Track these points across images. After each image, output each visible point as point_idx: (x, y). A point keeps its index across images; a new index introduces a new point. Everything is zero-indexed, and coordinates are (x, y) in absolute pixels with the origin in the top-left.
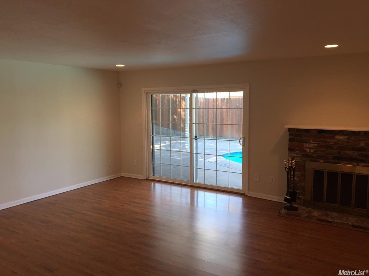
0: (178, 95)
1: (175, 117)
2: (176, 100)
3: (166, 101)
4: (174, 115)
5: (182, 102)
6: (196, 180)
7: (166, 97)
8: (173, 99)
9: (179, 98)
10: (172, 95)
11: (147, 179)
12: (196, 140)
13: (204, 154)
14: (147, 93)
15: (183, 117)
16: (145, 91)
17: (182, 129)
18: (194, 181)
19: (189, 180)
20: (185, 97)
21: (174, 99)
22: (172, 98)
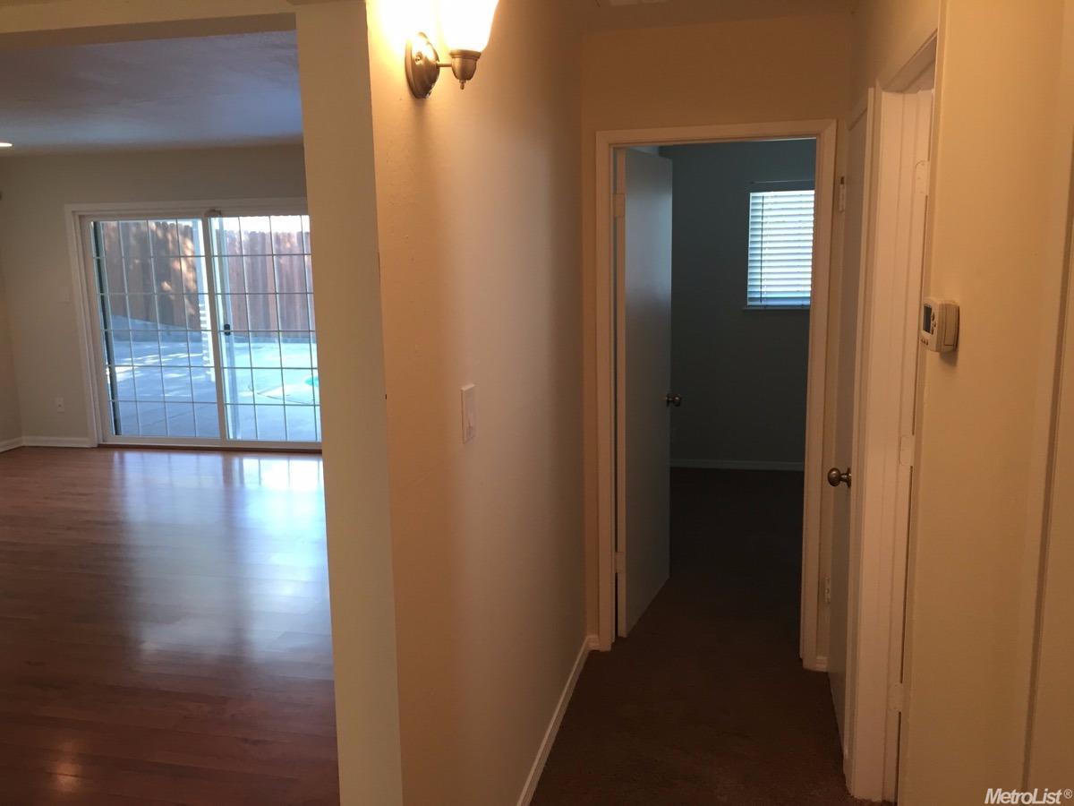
0: (169, 222)
1: (166, 285)
2: (165, 236)
3: (133, 242)
4: (164, 280)
5: (184, 243)
6: (235, 433)
7: (134, 229)
8: (157, 235)
9: (175, 232)
10: (152, 224)
11: (101, 447)
12: (227, 334)
13: (252, 368)
14: (80, 217)
15: (191, 284)
16: (73, 212)
17: (190, 320)
18: (231, 437)
19: (217, 435)
20: (191, 229)
21: (160, 233)
22: (152, 231)
